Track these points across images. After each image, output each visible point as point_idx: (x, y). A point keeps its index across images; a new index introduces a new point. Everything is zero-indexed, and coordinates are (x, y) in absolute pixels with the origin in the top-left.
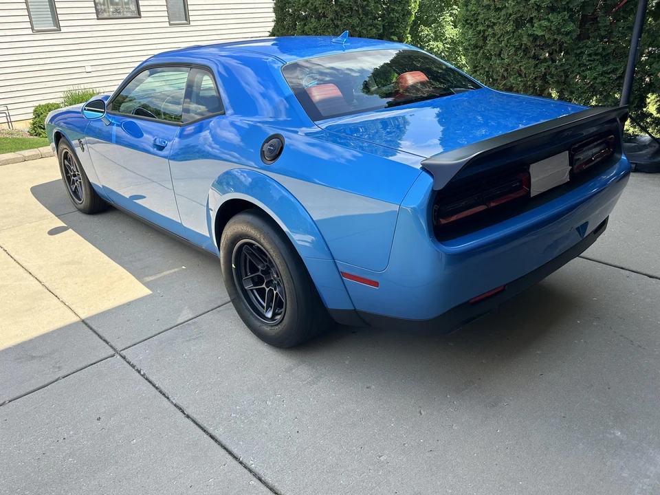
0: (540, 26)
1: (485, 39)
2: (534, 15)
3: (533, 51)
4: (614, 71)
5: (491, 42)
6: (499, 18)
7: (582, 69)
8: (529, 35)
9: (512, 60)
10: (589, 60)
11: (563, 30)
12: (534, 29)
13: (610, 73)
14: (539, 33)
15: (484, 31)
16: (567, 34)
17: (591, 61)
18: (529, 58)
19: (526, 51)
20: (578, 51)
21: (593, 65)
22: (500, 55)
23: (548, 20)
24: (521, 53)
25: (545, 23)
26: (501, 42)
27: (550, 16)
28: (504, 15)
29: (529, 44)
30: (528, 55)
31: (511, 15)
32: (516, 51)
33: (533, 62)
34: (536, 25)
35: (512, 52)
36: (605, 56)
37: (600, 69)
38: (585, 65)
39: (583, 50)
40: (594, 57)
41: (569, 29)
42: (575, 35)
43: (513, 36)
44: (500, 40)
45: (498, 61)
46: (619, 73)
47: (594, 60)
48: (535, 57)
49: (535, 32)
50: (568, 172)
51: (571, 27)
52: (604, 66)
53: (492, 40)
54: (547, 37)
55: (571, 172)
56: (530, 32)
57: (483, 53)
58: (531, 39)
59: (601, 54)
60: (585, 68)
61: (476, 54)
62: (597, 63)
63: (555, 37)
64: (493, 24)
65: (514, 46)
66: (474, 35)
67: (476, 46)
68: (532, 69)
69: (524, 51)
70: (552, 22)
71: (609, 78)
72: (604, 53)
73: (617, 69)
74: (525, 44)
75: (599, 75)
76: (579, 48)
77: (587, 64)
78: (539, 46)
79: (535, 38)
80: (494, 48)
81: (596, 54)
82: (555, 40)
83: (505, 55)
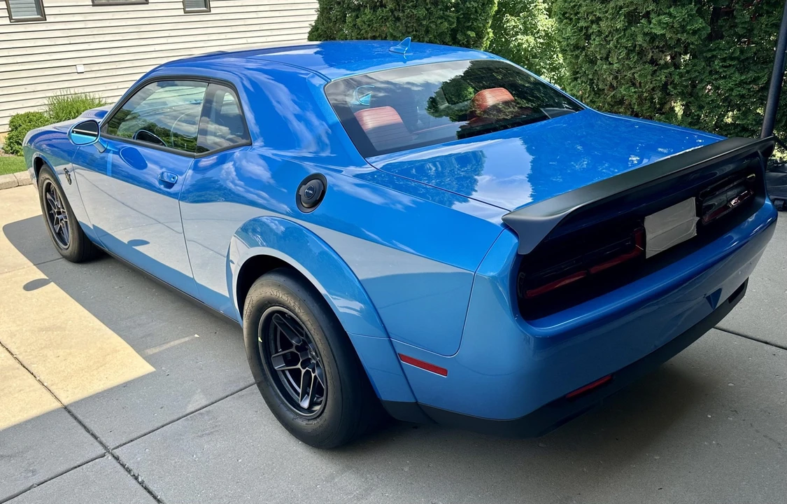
0: (660, 22)
1: (588, 37)
2: (651, 8)
3: (651, 54)
4: (755, 81)
5: (596, 41)
6: (607, 12)
7: (713, 77)
8: (645, 34)
9: (623, 65)
10: (723, 66)
11: (688, 27)
12: (652, 26)
13: (750, 83)
14: (658, 31)
15: (587, 28)
16: (695, 32)
17: (726, 67)
18: (645, 62)
19: (641, 53)
20: (709, 55)
21: (728, 73)
22: (607, 58)
23: (670, 15)
24: (634, 57)
25: (666, 19)
26: (608, 43)
27: (671, 10)
28: (612, 8)
29: (645, 45)
30: (644, 58)
31: (621, 8)
32: (628, 54)
33: (650, 68)
34: (654, 21)
35: (623, 55)
36: (743, 61)
37: (737, 77)
38: (717, 72)
39: (715, 53)
40: (729, 62)
41: (696, 26)
42: (704, 34)
43: (625, 35)
44: (608, 39)
45: (605, 67)
46: (761, 83)
47: (730, 65)
48: (653, 62)
49: (653, 31)
50: (694, 225)
51: (699, 23)
52: (741, 74)
53: (597, 39)
54: (668, 36)
55: (699, 224)
56: (646, 30)
57: (586, 55)
58: (648, 39)
59: (737, 59)
60: (717, 76)
61: (577, 57)
62: (732, 70)
63: (679, 36)
64: (599, 19)
65: (626, 48)
66: (575, 32)
67: (576, 47)
68: (649, 77)
69: (639, 54)
70: (675, 17)
71: (749, 89)
72: (742, 58)
73: (759, 78)
74: (640, 45)
75: (736, 85)
76: (710, 50)
77: (721, 70)
78: (658, 47)
79: (653, 38)
80: (600, 50)
81: (732, 59)
82: (679, 40)
83: (614, 59)
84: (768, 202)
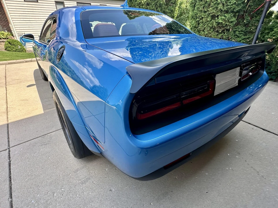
0: (221, 18)
1: (199, 24)
2: (219, 14)
3: (217, 29)
4: (248, 38)
5: (201, 25)
6: (205, 15)
7: (235, 37)
8: (216, 22)
9: (208, 32)
10: (239, 34)
11: (230, 20)
12: (219, 20)
13: (246, 39)
14: (220, 21)
15: (199, 21)
16: (232, 22)
17: (240, 34)
18: (215, 32)
19: (214, 29)
20: (235, 30)
21: (240, 36)
23: (225, 16)
24: (212, 30)
25: (223, 17)
26: (204, 25)
27: (225, 15)
28: (207, 14)
29: (216, 26)
31: (210, 14)
32: (210, 29)
33: (217, 33)
34: (219, 18)
35: (209, 29)
36: (245, 32)
37: (243, 37)
38: (237, 35)
39: (237, 29)
40: (241, 32)
41: (232, 20)
42: (234, 23)
43: (210, 23)
44: (205, 24)
45: (203, 33)
46: (250, 39)
47: (241, 33)
48: (217, 31)
49: (219, 21)
51: (234, 19)
52: (244, 36)
53: (201, 24)
54: (223, 23)
56: (217, 21)
57: (198, 30)
58: (217, 24)
60: (236, 37)
61: (195, 30)
62: (242, 35)
63: (227, 23)
64: (203, 18)
65: (210, 27)
66: (195, 22)
67: (195, 27)
68: (216, 36)
69: (213, 29)
70: (226, 17)
71: (246, 41)
72: (245, 31)
73: (250, 37)
74: (214, 26)
75: (242, 39)
76: (235, 29)
77: (238, 35)
78: (219, 27)
79: (218, 23)
80: (202, 27)
81: (242, 31)
82: (226, 24)
83: (205, 31)
84: (265, 73)
